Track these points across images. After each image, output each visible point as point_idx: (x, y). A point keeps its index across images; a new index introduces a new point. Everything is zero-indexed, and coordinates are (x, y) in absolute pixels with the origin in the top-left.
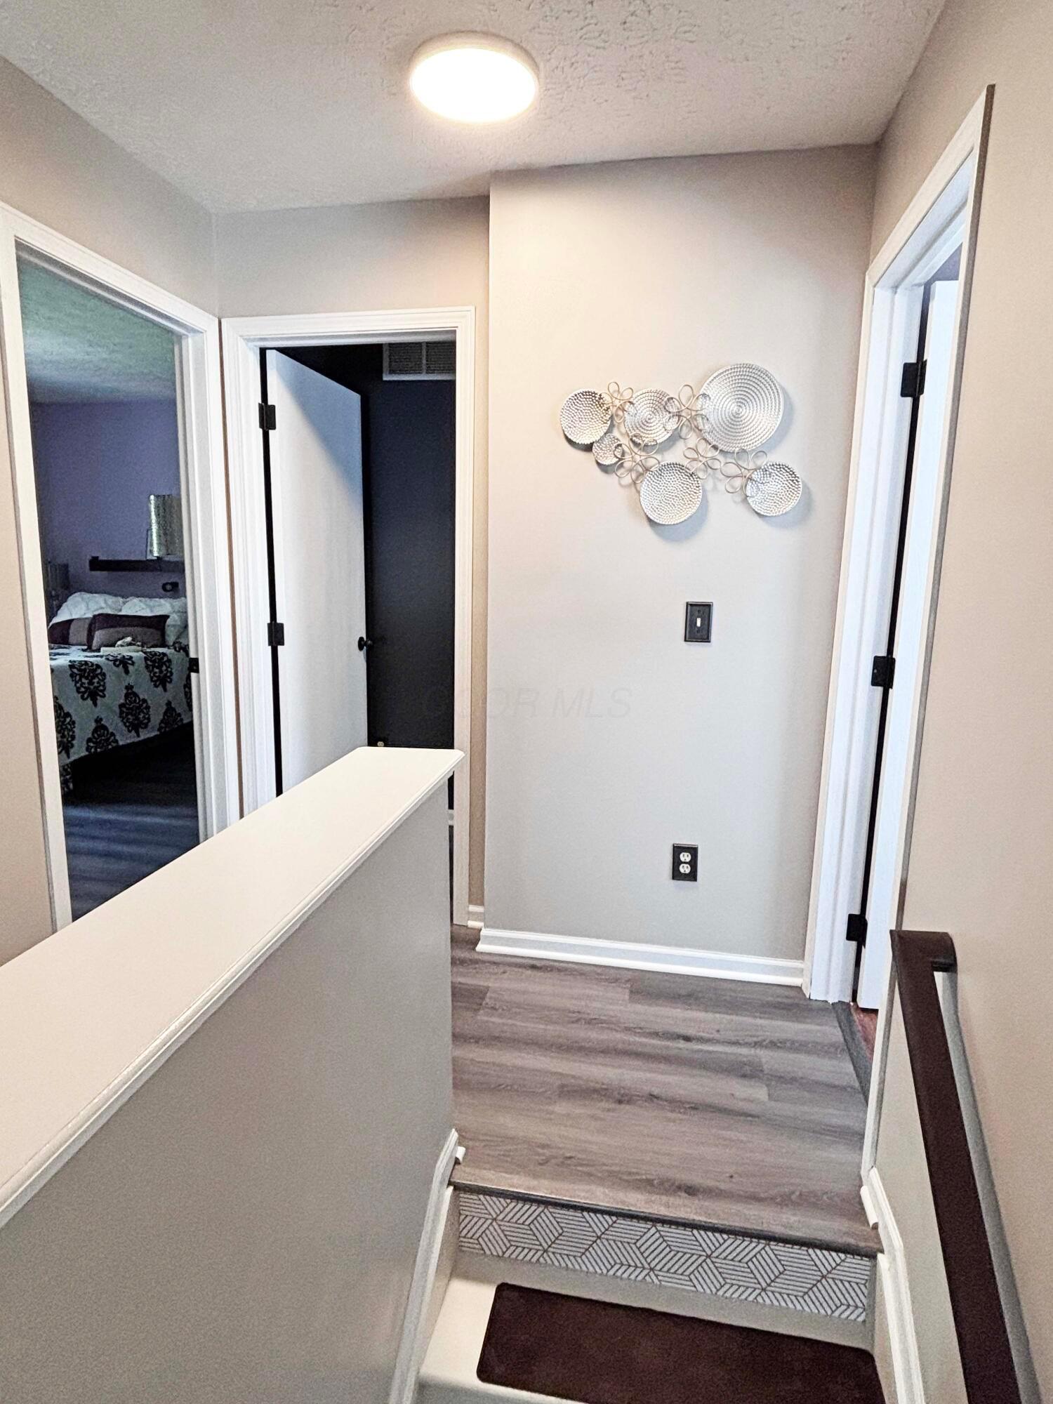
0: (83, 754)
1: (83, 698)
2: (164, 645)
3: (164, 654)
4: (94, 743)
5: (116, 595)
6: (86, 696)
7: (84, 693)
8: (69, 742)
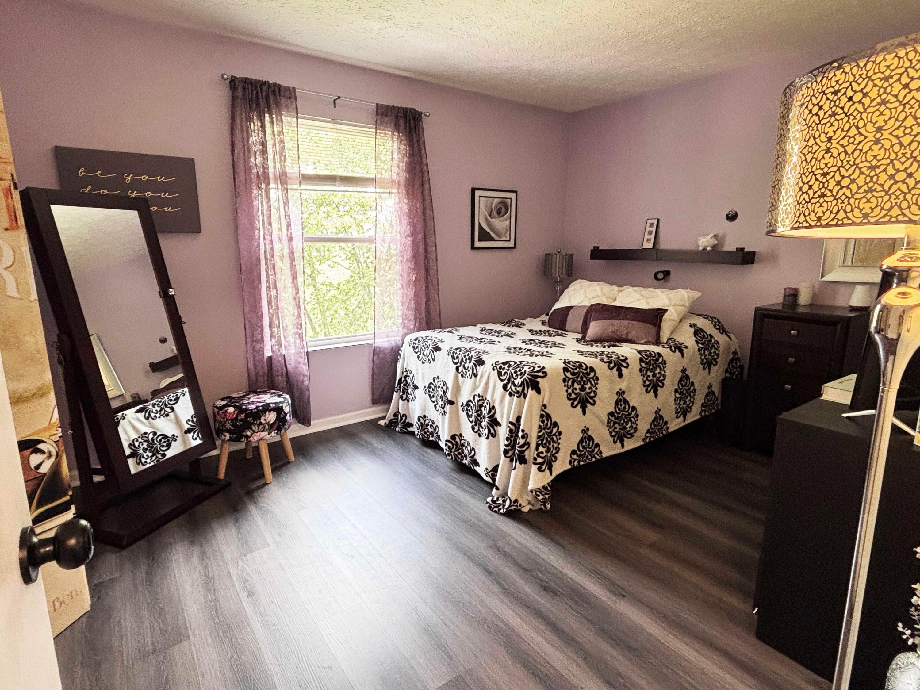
0: (566, 468)
1: (573, 406)
2: (657, 342)
3: (659, 355)
4: (578, 456)
5: (612, 284)
6: (576, 403)
7: (575, 399)
8: (553, 455)
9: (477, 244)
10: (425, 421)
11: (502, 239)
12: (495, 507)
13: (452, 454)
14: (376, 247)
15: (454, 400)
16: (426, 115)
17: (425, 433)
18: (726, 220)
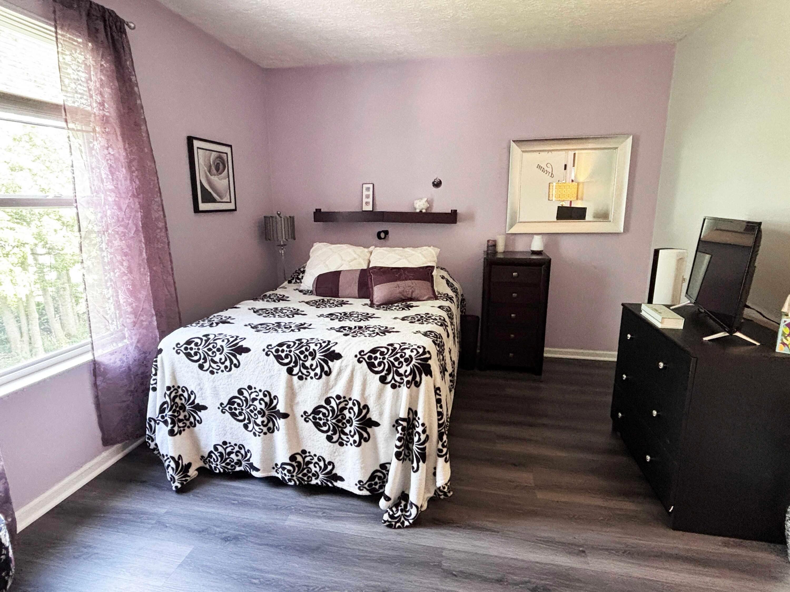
2: (435, 297)
9: (203, 206)
10: (225, 449)
11: (224, 200)
12: (396, 523)
13: (295, 478)
14: (78, 214)
15: (288, 412)
16: (130, 27)
17: (228, 464)
18: (432, 187)
